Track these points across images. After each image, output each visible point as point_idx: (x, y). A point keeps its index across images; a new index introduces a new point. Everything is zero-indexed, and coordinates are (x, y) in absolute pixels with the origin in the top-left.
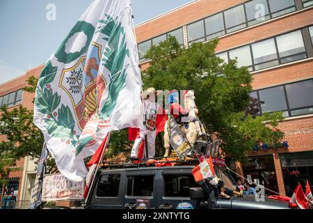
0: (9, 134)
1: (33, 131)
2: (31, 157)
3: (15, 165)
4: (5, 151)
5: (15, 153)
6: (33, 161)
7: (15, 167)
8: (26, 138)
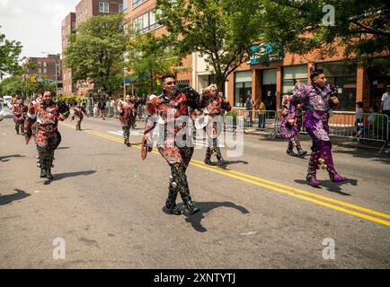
0: (169, 24)
1: (197, 18)
2: (199, 53)
3: (181, 64)
4: (167, 48)
5: (179, 49)
6: (203, 59)
7: (182, 67)
8: (189, 27)
